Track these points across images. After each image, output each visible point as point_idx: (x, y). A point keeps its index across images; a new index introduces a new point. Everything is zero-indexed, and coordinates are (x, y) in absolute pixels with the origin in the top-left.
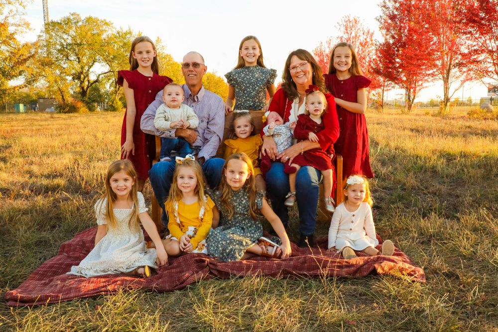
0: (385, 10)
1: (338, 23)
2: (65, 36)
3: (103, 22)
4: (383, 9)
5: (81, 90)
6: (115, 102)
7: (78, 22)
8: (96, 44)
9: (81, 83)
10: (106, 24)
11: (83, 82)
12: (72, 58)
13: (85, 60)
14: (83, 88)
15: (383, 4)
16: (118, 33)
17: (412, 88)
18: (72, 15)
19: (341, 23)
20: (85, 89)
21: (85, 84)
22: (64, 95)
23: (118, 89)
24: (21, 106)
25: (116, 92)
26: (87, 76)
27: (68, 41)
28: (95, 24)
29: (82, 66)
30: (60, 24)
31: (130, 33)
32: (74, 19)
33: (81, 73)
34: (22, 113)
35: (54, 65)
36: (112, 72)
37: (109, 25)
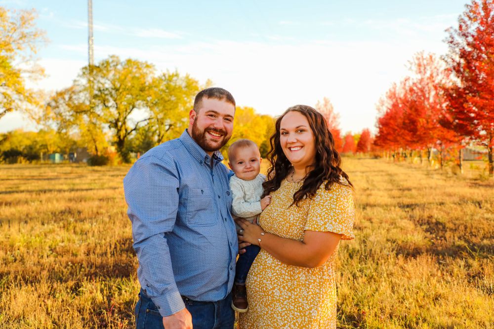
0: (453, 46)
1: (409, 61)
2: (102, 81)
3: (143, 64)
4: (451, 45)
5: (118, 139)
7: (117, 65)
8: (133, 88)
9: (118, 132)
10: (147, 66)
11: (120, 130)
12: (110, 104)
13: (122, 107)
14: (119, 137)
15: (450, 40)
16: (164, 75)
18: (111, 57)
19: (412, 61)
20: (122, 137)
21: (123, 133)
22: (98, 146)
23: (162, 137)
24: (57, 156)
25: (159, 141)
26: (124, 123)
27: (107, 86)
28: (135, 66)
29: (119, 113)
30: (98, 67)
31: (177, 75)
32: (113, 62)
33: (117, 120)
34: (58, 164)
35: (89, 111)
36: (152, 119)
37: (150, 67)
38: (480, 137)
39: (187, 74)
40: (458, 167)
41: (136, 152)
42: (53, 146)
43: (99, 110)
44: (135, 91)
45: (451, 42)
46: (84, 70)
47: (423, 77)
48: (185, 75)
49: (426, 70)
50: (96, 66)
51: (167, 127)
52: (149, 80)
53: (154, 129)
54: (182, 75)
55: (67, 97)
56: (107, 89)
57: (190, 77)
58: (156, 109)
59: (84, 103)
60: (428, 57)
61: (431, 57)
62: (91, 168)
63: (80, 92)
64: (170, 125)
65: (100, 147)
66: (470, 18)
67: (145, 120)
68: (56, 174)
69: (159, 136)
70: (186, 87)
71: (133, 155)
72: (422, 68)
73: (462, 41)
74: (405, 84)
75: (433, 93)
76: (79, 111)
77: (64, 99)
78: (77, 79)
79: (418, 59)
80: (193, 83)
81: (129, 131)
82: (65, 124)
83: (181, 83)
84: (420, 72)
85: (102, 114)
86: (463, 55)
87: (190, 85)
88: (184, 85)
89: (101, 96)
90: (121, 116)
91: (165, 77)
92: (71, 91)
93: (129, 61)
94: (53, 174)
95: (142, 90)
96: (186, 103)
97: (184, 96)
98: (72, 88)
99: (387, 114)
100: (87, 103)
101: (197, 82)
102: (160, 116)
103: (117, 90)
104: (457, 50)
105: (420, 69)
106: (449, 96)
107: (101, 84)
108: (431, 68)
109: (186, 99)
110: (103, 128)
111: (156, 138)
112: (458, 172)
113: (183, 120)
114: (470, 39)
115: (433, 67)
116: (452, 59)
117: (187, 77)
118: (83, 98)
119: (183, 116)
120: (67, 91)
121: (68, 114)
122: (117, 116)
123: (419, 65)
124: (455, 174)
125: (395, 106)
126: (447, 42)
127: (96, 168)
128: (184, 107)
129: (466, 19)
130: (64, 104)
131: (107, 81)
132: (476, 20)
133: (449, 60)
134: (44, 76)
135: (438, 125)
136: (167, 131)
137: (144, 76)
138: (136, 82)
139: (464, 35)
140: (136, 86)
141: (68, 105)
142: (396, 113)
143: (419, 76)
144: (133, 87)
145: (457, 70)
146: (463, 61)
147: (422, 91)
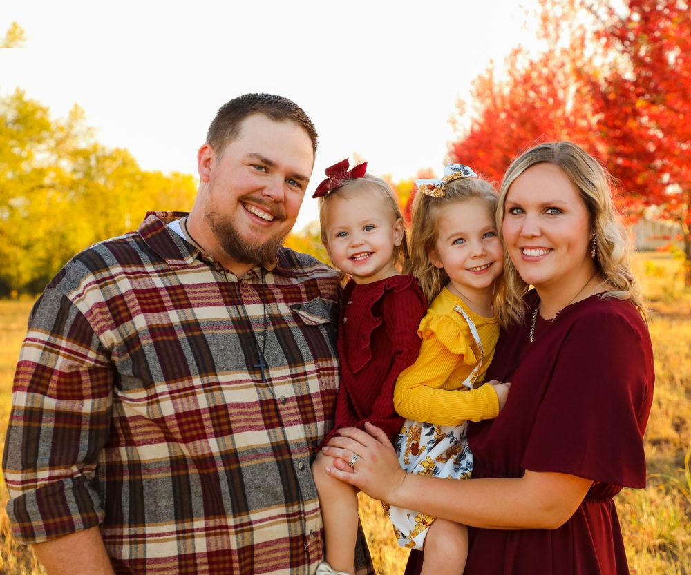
39: (18, 90)
47: (552, 47)
49: (560, 32)
57: (26, 98)
70: (17, 121)
72: (551, 27)
74: (513, 64)
75: (572, 89)
80: (34, 112)
84: (547, 35)
96: (19, 160)
97: (13, 142)
99: (473, 136)
101: (45, 111)
105: (545, 28)
106: (603, 102)
108: (570, 26)
109: (16, 150)
113: (14, 202)
115: (576, 25)
116: (610, 9)
119: (11, 192)
123: (545, 19)
125: (490, 115)
128: (14, 171)
133: (603, 12)
142: (492, 133)
143: (543, 46)
145: (623, 38)
146: (636, 17)
147: (549, 82)
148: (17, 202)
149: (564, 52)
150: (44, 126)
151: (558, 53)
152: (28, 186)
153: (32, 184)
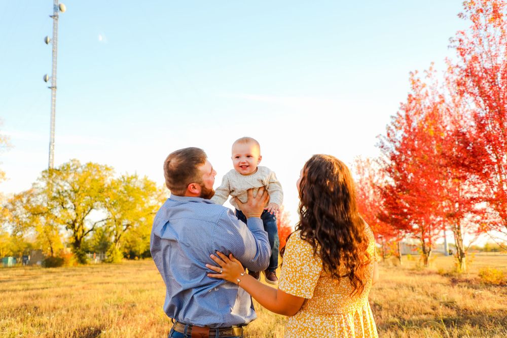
0: (384, 150)
2: (62, 183)
3: (103, 167)
4: (382, 149)
5: (75, 240)
6: (114, 252)
7: (77, 168)
8: (92, 190)
9: (75, 233)
10: (107, 169)
11: (77, 231)
12: (68, 206)
13: (80, 208)
14: (76, 238)
15: (381, 145)
16: (123, 177)
17: (427, 237)
18: (72, 161)
20: (79, 238)
21: (79, 234)
22: (53, 247)
23: (119, 238)
24: (10, 259)
25: (116, 241)
26: (82, 224)
27: (66, 188)
28: (95, 169)
29: (77, 214)
30: (59, 170)
31: (136, 177)
32: (73, 165)
33: (75, 221)
34: (10, 267)
35: (47, 213)
36: (110, 219)
37: (110, 170)
38: (413, 230)
39: (145, 176)
40: (398, 260)
41: (92, 253)
42: (5, 249)
43: (57, 212)
44: (94, 193)
45: (382, 147)
46: (44, 174)
47: (362, 177)
48: (143, 177)
49: (364, 171)
50: (56, 170)
51: (125, 227)
52: (108, 181)
53: (111, 229)
54: (141, 178)
55: (25, 200)
56: (66, 191)
57: (148, 179)
58: (114, 210)
59: (41, 205)
60: (366, 160)
61: (368, 160)
62: (45, 270)
63: (39, 194)
64: (128, 225)
65: (55, 249)
66: (396, 127)
67: (103, 220)
68: (8, 276)
69: (116, 236)
70: (144, 188)
71: (89, 255)
72: (361, 171)
73: (391, 147)
75: (372, 192)
76: (36, 213)
77: (22, 202)
78: (36, 182)
79: (357, 161)
80: (150, 184)
81: (86, 231)
82: (21, 226)
83: (139, 184)
84: (359, 173)
85: (59, 216)
86: (393, 158)
87: (147, 187)
88: (142, 186)
89: (59, 199)
90: (79, 217)
91: (124, 179)
92: (30, 194)
93: (89, 164)
94: (5, 277)
95: (101, 192)
96: (144, 203)
97: (142, 196)
98: (30, 191)
100: (45, 205)
101: (154, 184)
102: (118, 216)
103: (76, 192)
104: (388, 153)
105: (359, 170)
106: (385, 195)
107: (60, 186)
108: (368, 170)
109: (143, 199)
110: (60, 229)
111: (113, 238)
112: (398, 263)
113: (141, 219)
114: (398, 145)
115: (370, 169)
116: (384, 161)
117: (145, 179)
118: (41, 201)
119: (140, 216)
120: (25, 193)
121: (24, 216)
122: (74, 217)
123: (359, 167)
124: (396, 266)
126: (378, 147)
127: (51, 269)
128: (142, 207)
129: (393, 127)
130: (21, 207)
131: (66, 184)
132: (401, 129)
133: (381, 162)
134: (5, 179)
135: (378, 221)
136: (124, 231)
137: (102, 178)
138: (95, 184)
139: (392, 141)
140: (95, 188)
141: (26, 207)
144: (92, 188)
145: (390, 171)
146: (394, 164)
147: (362, 190)
148: (143, 219)
149: (367, 179)
150: (154, 190)
151: (364, 179)
152: (147, 213)
153: (149, 212)
